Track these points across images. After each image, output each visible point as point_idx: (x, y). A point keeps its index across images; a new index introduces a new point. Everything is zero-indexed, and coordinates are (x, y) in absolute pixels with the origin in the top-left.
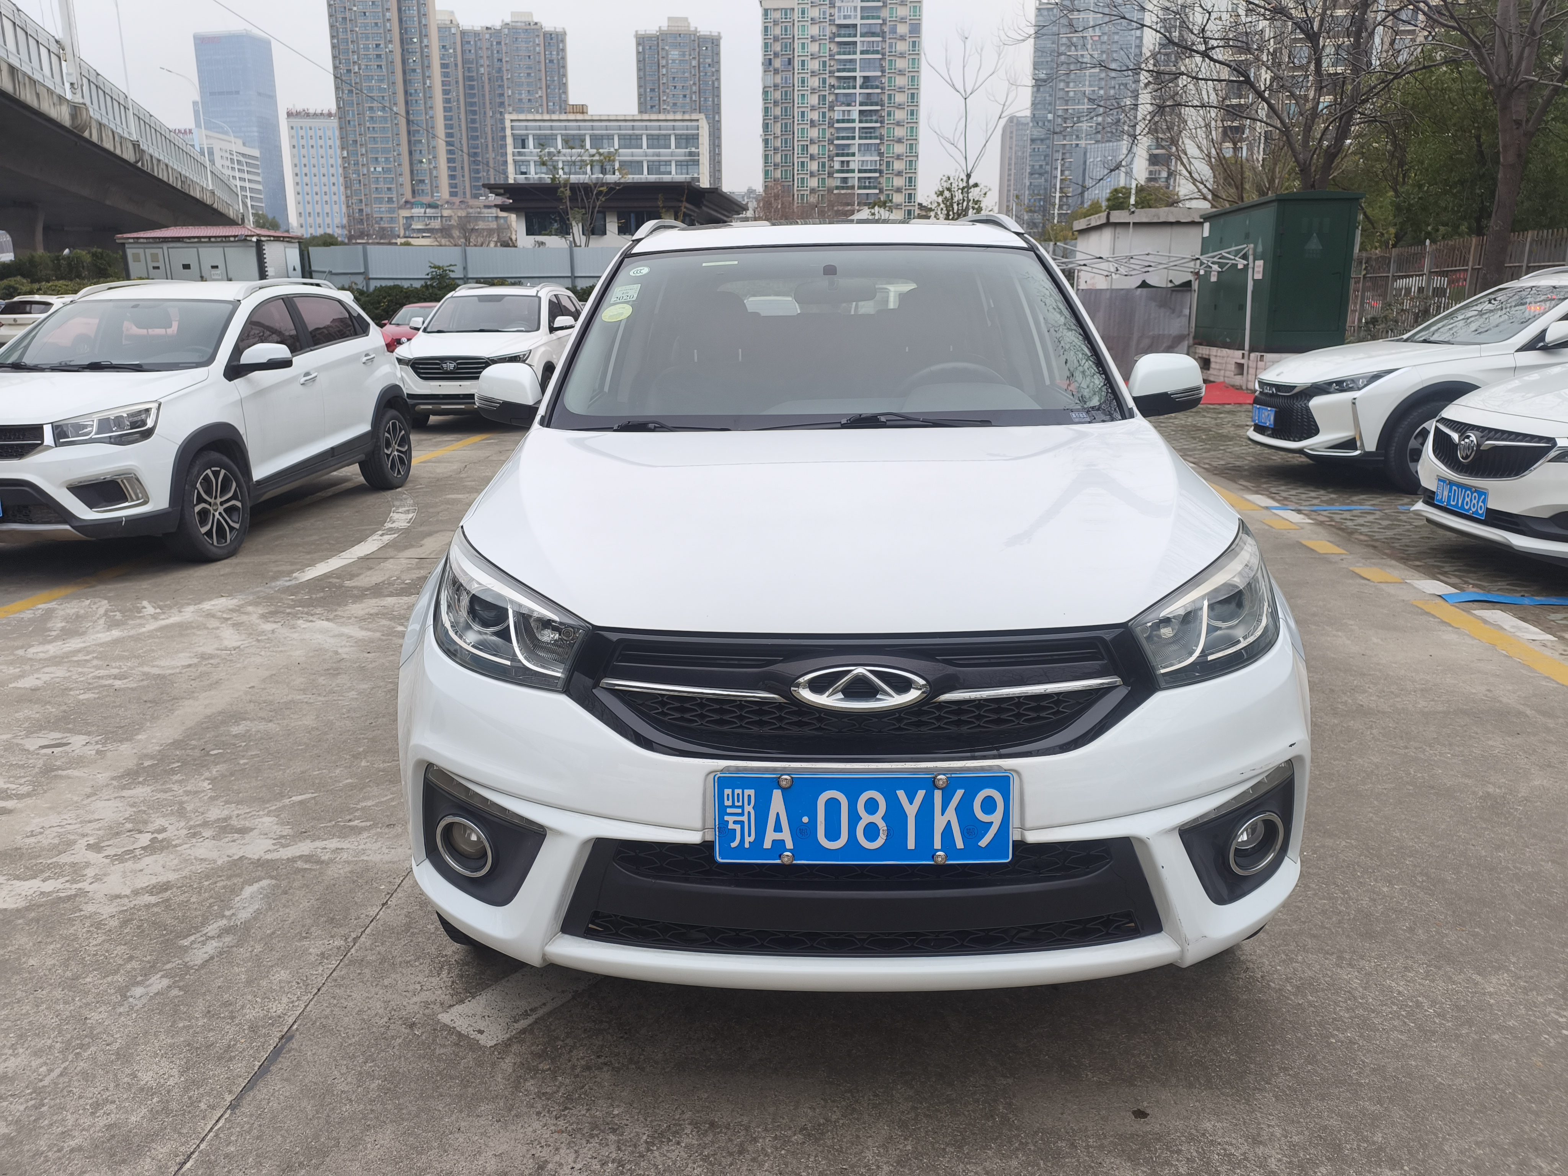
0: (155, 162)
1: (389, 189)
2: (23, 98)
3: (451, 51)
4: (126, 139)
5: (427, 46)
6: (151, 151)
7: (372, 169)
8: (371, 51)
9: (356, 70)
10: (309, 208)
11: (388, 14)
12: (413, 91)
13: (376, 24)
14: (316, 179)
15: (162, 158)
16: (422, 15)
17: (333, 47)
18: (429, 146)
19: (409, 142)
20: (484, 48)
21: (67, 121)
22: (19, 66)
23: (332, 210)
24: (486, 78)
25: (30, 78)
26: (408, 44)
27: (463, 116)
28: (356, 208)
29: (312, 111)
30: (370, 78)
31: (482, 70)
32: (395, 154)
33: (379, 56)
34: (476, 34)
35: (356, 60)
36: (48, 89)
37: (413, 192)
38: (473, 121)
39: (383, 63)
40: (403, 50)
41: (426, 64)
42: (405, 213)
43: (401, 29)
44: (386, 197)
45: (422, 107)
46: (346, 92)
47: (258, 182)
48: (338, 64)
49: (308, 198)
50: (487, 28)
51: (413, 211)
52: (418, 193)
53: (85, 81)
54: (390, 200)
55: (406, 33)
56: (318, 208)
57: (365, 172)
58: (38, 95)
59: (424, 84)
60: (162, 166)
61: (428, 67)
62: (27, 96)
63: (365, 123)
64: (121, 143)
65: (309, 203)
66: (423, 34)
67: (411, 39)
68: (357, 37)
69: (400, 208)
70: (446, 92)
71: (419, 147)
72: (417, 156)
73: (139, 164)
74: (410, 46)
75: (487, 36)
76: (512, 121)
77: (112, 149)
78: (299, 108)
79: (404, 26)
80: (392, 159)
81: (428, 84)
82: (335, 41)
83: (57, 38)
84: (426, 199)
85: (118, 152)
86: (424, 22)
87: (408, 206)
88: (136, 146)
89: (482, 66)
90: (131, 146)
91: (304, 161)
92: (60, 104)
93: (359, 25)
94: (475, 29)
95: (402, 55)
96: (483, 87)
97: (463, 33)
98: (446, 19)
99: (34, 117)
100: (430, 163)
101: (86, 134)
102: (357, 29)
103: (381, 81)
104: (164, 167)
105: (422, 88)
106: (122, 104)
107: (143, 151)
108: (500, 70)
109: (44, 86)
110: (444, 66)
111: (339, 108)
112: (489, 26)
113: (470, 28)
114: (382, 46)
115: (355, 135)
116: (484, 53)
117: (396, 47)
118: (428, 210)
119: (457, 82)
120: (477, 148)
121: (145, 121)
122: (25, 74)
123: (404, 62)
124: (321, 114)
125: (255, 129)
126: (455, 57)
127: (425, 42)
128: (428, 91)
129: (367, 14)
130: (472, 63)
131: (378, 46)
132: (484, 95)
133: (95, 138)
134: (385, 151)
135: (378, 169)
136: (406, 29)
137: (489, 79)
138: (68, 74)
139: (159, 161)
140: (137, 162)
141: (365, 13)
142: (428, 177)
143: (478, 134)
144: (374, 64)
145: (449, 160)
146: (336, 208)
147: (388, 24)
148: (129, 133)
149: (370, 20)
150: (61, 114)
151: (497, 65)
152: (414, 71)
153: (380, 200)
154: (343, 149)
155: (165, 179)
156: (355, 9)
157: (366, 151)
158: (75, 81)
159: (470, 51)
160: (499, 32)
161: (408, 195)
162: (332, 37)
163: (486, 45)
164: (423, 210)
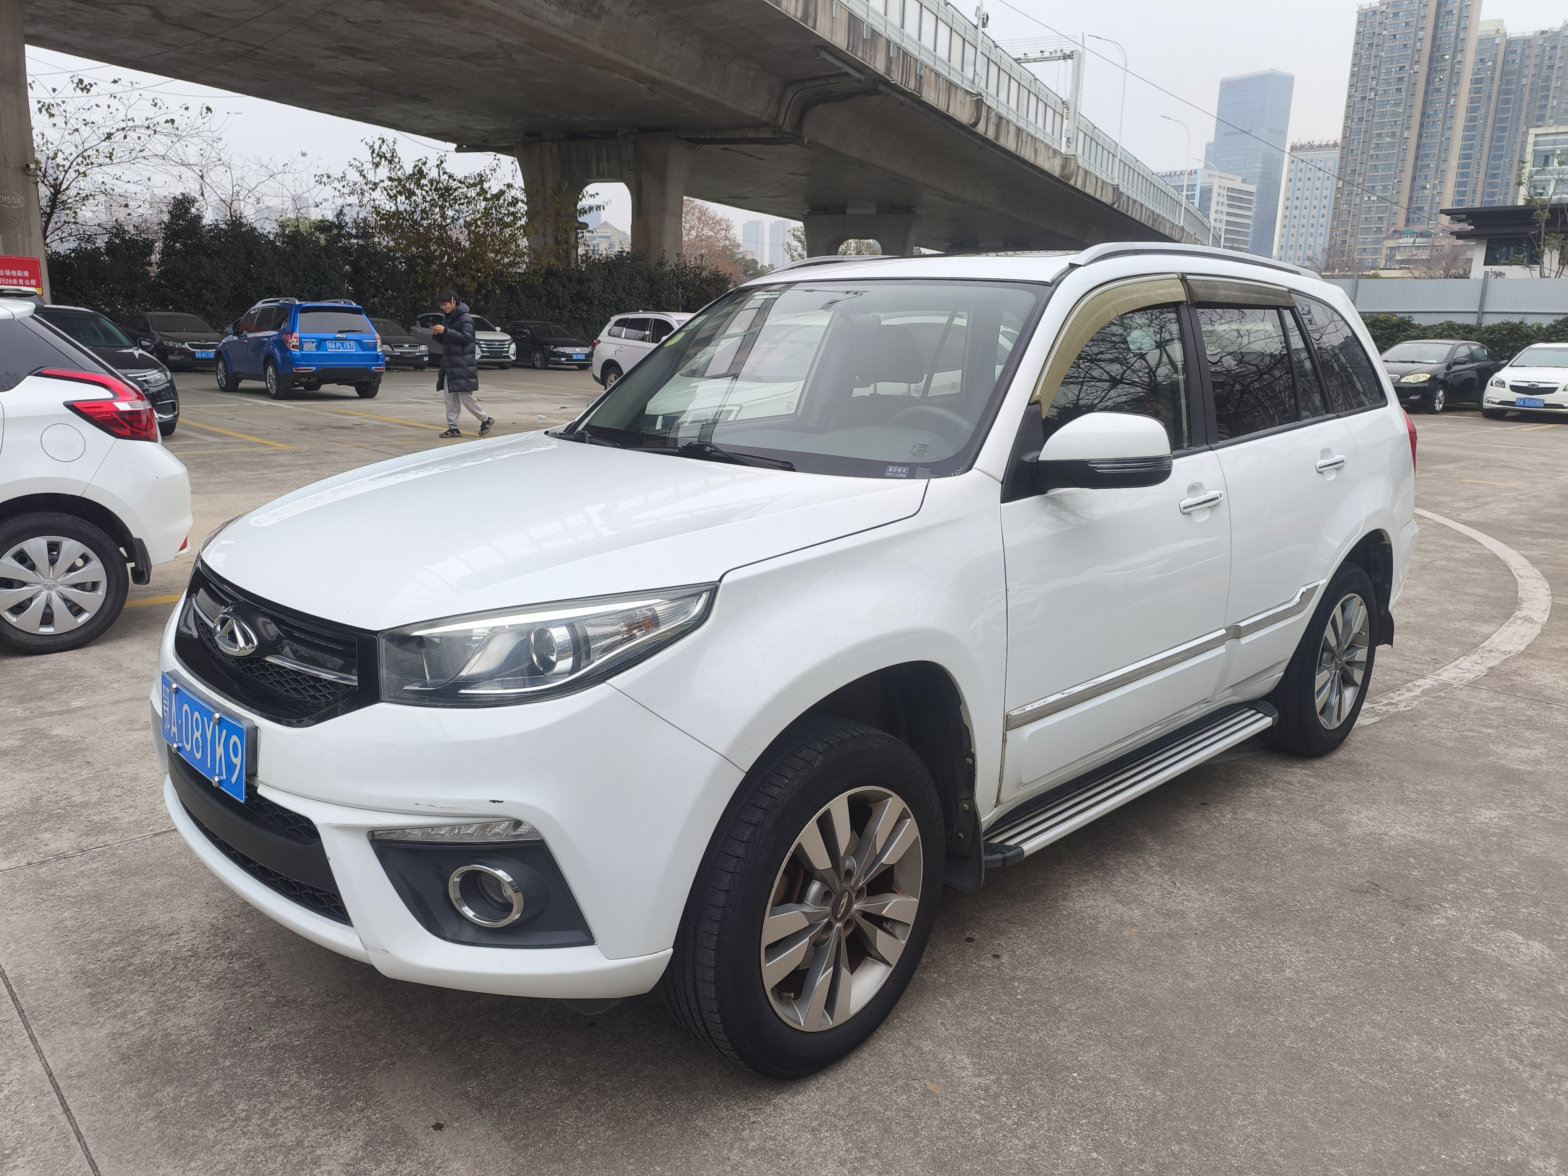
0: (1131, 203)
1: (1380, 219)
2: (1022, 155)
3: (1490, 64)
4: (1107, 184)
5: (1459, 62)
6: (1130, 194)
7: (1366, 199)
8: (1393, 75)
9: (1372, 96)
10: (1292, 241)
11: (1421, 33)
12: (1432, 112)
13: (1405, 46)
14: (1305, 212)
15: (1139, 199)
16: (1461, 28)
17: (1353, 75)
18: (1437, 171)
19: (1415, 167)
20: (1534, 56)
21: (1057, 172)
22: (1025, 127)
23: (1315, 242)
24: (1527, 91)
25: (1032, 137)
26: (1438, 62)
27: (1487, 135)
28: (1339, 240)
29: (1317, 143)
30: (1385, 103)
31: (1525, 81)
32: (1396, 181)
33: (1401, 79)
34: (1527, 42)
35: (1374, 86)
36: (1046, 145)
37: (1408, 220)
38: (1500, 139)
39: (1404, 86)
40: (1430, 70)
41: (1455, 81)
42: (1391, 243)
43: (1433, 47)
44: (1374, 227)
45: (1439, 129)
46: (1356, 120)
47: (1248, 217)
48: (1353, 93)
49: (1294, 231)
50: (1543, 32)
51: (1401, 241)
52: (1413, 222)
53: (1081, 135)
54: (1379, 230)
55: (1438, 51)
56: (1301, 241)
57: (1358, 202)
58: (1036, 151)
59: (1448, 103)
60: (1137, 206)
61: (1457, 84)
62: (1027, 154)
63: (1369, 151)
64: (1102, 188)
65: (1293, 236)
66: (1458, 48)
67: (1443, 56)
68: (1380, 63)
69: (1387, 238)
70: (1472, 110)
71: (1426, 172)
72: (1420, 182)
73: (1115, 206)
74: (1440, 64)
75: (1540, 42)
76: (1537, 135)
77: (1092, 194)
78: (1304, 141)
79: (1438, 43)
80: (1390, 187)
81: (1452, 103)
82: (1356, 69)
83: (1064, 99)
84: (1418, 228)
85: (1098, 196)
86: (1462, 36)
87: (1397, 236)
88: (1116, 189)
89: (1525, 76)
90: (1110, 190)
91: (1298, 194)
92: (1054, 157)
93: (1386, 49)
94: (1527, 35)
95: (1429, 74)
96: (1521, 99)
97: (1510, 42)
98: (1491, 29)
99: (1030, 170)
100: (1434, 188)
101: (1072, 182)
102: (1383, 54)
103: (1397, 105)
104: (1139, 207)
105: (1443, 108)
106: (1111, 151)
107: (1121, 193)
108: (1548, 78)
109: (1043, 142)
110: (1476, 81)
111: (1344, 137)
112: (1545, 29)
113: (1520, 35)
114: (1407, 68)
115: (1356, 164)
116: (1531, 62)
117: (1422, 69)
118: (1418, 240)
119: (1489, 98)
120: (1499, 168)
121: (1130, 166)
122: (1028, 134)
123: (1428, 82)
124: (1327, 145)
125: (1259, 165)
126: (1494, 68)
127: (1459, 57)
128: (1450, 113)
129: (1397, 36)
130: (1514, 74)
131: (1401, 68)
132: (1520, 109)
133: (1079, 186)
134: (1385, 178)
135: (1372, 198)
136: (1439, 46)
137: (1531, 90)
138: (1067, 130)
139: (1135, 201)
140: (1113, 204)
141: (1395, 36)
142: (1428, 205)
143: (1504, 153)
144: (1393, 88)
145: (1459, 184)
146: (1320, 240)
147: (1419, 44)
148: (1112, 178)
149: (1399, 43)
150: (1053, 167)
151: (1545, 72)
152: (1438, 90)
153: (1367, 231)
154: (1339, 179)
155: (1138, 218)
156: (1385, 32)
157: (1364, 180)
158: (1071, 136)
159: (1514, 61)
160: (1557, 34)
161: (1401, 225)
162: (1354, 65)
163: (1535, 51)
164: (1412, 240)
